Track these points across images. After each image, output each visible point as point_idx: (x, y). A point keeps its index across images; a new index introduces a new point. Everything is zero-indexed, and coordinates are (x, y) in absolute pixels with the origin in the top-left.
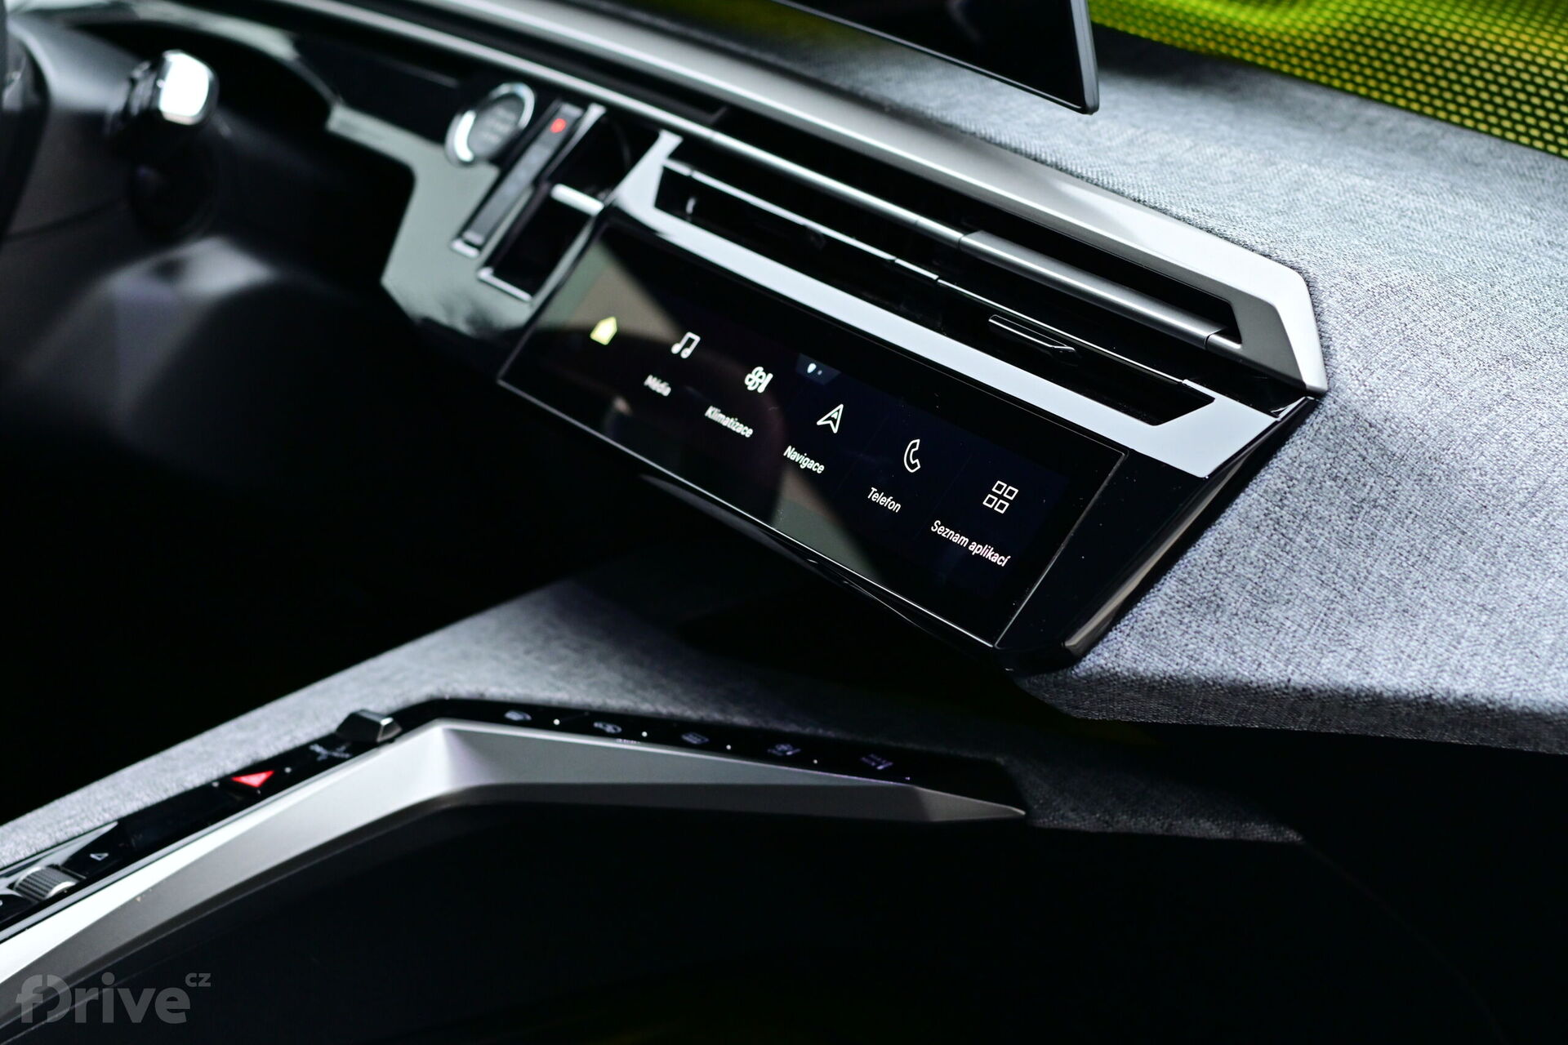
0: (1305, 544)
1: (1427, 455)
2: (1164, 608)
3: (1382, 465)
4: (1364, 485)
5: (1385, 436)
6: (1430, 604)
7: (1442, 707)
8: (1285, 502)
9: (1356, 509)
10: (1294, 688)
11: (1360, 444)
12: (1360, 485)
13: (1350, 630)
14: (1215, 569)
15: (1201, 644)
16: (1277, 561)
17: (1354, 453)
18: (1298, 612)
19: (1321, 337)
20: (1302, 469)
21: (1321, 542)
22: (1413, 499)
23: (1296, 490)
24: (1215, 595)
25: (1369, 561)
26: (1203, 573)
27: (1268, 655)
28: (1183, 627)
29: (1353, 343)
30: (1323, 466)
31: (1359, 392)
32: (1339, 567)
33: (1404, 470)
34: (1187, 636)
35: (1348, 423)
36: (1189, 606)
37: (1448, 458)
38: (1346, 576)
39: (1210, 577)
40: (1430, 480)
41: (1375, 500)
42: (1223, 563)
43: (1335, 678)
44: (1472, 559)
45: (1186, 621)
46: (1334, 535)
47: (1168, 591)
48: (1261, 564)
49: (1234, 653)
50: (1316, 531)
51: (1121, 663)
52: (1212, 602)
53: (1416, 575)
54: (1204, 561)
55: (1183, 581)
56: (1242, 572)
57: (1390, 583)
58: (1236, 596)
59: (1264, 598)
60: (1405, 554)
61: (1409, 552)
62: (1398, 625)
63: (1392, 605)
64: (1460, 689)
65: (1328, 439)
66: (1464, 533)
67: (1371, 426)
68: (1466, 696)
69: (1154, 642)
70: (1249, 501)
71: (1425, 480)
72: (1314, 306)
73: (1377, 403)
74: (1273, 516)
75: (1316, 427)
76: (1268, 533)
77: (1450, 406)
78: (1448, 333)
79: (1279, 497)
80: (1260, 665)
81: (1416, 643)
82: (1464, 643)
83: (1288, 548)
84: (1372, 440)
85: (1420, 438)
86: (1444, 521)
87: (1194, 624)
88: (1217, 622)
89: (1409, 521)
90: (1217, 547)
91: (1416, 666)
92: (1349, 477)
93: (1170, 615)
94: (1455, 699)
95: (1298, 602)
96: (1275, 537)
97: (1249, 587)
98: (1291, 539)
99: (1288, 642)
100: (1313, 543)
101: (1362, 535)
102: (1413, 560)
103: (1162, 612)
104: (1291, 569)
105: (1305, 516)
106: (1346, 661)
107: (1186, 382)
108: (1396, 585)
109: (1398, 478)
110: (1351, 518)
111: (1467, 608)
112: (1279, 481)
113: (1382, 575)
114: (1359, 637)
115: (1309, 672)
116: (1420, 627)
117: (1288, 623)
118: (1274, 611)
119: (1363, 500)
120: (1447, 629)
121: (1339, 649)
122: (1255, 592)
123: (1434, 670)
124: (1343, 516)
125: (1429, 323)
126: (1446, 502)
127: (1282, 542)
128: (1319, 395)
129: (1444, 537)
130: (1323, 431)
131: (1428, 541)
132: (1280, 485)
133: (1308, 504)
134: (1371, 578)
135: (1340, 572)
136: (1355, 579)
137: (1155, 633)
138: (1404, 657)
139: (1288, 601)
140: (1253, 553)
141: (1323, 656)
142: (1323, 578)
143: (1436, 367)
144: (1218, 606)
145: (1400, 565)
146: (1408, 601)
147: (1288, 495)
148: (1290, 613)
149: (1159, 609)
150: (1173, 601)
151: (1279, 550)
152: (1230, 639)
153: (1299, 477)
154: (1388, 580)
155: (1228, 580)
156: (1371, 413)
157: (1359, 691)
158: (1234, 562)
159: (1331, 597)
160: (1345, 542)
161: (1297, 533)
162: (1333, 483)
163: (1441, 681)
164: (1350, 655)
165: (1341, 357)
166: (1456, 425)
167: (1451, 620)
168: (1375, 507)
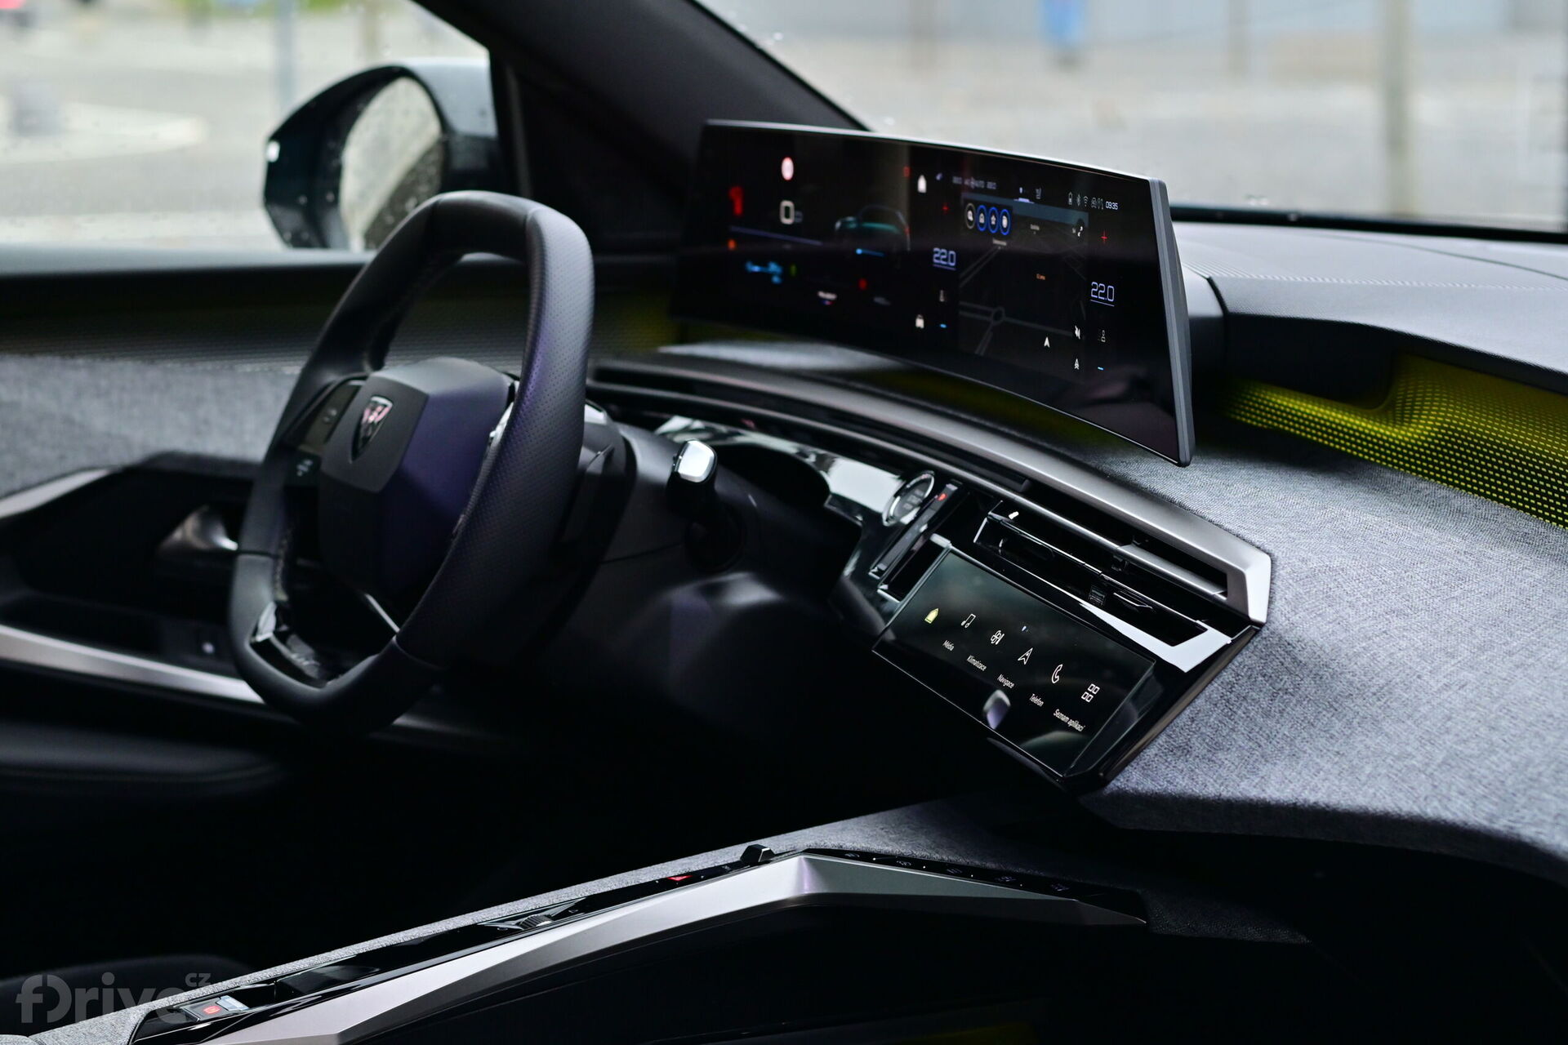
0: (1243, 715)
1: (1322, 663)
2: (1157, 752)
3: (1294, 669)
4: (1281, 680)
5: (1296, 651)
6: (1309, 751)
7: (1302, 810)
8: (1234, 689)
9: (1275, 695)
10: (1222, 799)
11: (1281, 655)
12: (1278, 680)
13: (1261, 767)
14: (1189, 729)
15: (1176, 774)
16: (1225, 725)
17: (1277, 660)
18: (1233, 755)
19: (1270, 592)
20: (1245, 670)
21: (1252, 714)
22: (1309, 689)
23: (1240, 682)
24: (1187, 745)
25: (1278, 726)
26: (1182, 731)
27: (1212, 780)
28: (1167, 764)
29: (1289, 596)
30: (1258, 668)
31: (1284, 624)
32: (1261, 729)
33: (1306, 672)
34: (1169, 769)
35: (1275, 642)
36: (1172, 751)
37: (1334, 665)
38: (1264, 735)
39: (1185, 734)
40: (1321, 678)
41: (1287, 689)
42: (1194, 726)
43: (1245, 793)
44: (1338, 725)
45: (1169, 760)
46: (1260, 710)
47: (1161, 742)
48: (1216, 726)
49: (1193, 779)
50: (1250, 708)
51: (1130, 785)
52: (1185, 749)
53: (1305, 735)
54: (1183, 724)
55: (1169, 736)
56: (1204, 731)
57: (1289, 739)
58: (1199, 745)
59: (1216, 747)
60: (1300, 722)
61: (1302, 721)
62: (1288, 764)
63: (1287, 752)
64: (1312, 799)
65: (1262, 652)
66: (1336, 710)
67: (1289, 644)
68: (1315, 803)
69: (1149, 772)
70: (1214, 689)
71: (1318, 678)
72: (1272, 575)
73: (1294, 631)
74: (1226, 697)
75: (1255, 644)
76: (1222, 708)
77: (1344, 635)
78: (1359, 595)
79: (1230, 686)
80: (1205, 786)
81: (1294, 774)
82: (1322, 773)
83: (1232, 717)
84: (1288, 653)
85: (1318, 653)
86: (1327, 703)
87: (1174, 762)
88: (1187, 761)
89: (1305, 702)
90: (1191, 716)
91: (1292, 786)
92: (1273, 675)
93: (1160, 756)
94: (1309, 806)
95: (1234, 749)
96: (1226, 710)
97: (1207, 741)
98: (1235, 712)
99: (1224, 773)
100: (1248, 714)
101: (1277, 710)
102: (1305, 725)
103: (1156, 755)
104: (1233, 730)
105: (1245, 698)
106: (1254, 783)
107: (1198, 622)
108: (1292, 740)
109: (1302, 676)
110: (1272, 700)
111: (1329, 754)
112: (1230, 677)
113: (1285, 734)
114: (1264, 770)
115: (1232, 790)
116: (1300, 765)
117: (1226, 762)
118: (1220, 755)
119: (1280, 689)
120: (1315, 766)
121: (1251, 777)
122: (1210, 743)
123: (1301, 789)
124: (1267, 699)
125: (1348, 589)
126: (1329, 691)
127: (1230, 714)
128: (1260, 625)
129: (1324, 713)
130: (1259, 647)
131: (1314, 714)
132: (1231, 679)
133: (1247, 691)
134: (1278, 736)
135: (1261, 732)
136: (1269, 736)
137: (1151, 767)
138: (1287, 781)
139: (1228, 749)
140: (1212, 719)
141: (1242, 781)
142: (1251, 735)
143: (1342, 614)
144: (1188, 751)
145: (1296, 729)
146: (1296, 749)
147: (1236, 685)
148: (1229, 756)
149: (1154, 752)
150: (1163, 748)
151: (1227, 718)
152: (1192, 771)
153: (1243, 674)
154: (1287, 737)
155: (1196, 736)
156: (1290, 637)
157: (1258, 801)
158: (1200, 725)
159: (1253, 746)
160: (1267, 714)
161: (1239, 708)
162: (1262, 679)
163: (1303, 794)
164: (1257, 780)
165: (1279, 604)
166: (1344, 646)
167: (1318, 760)
168: (1286, 693)
